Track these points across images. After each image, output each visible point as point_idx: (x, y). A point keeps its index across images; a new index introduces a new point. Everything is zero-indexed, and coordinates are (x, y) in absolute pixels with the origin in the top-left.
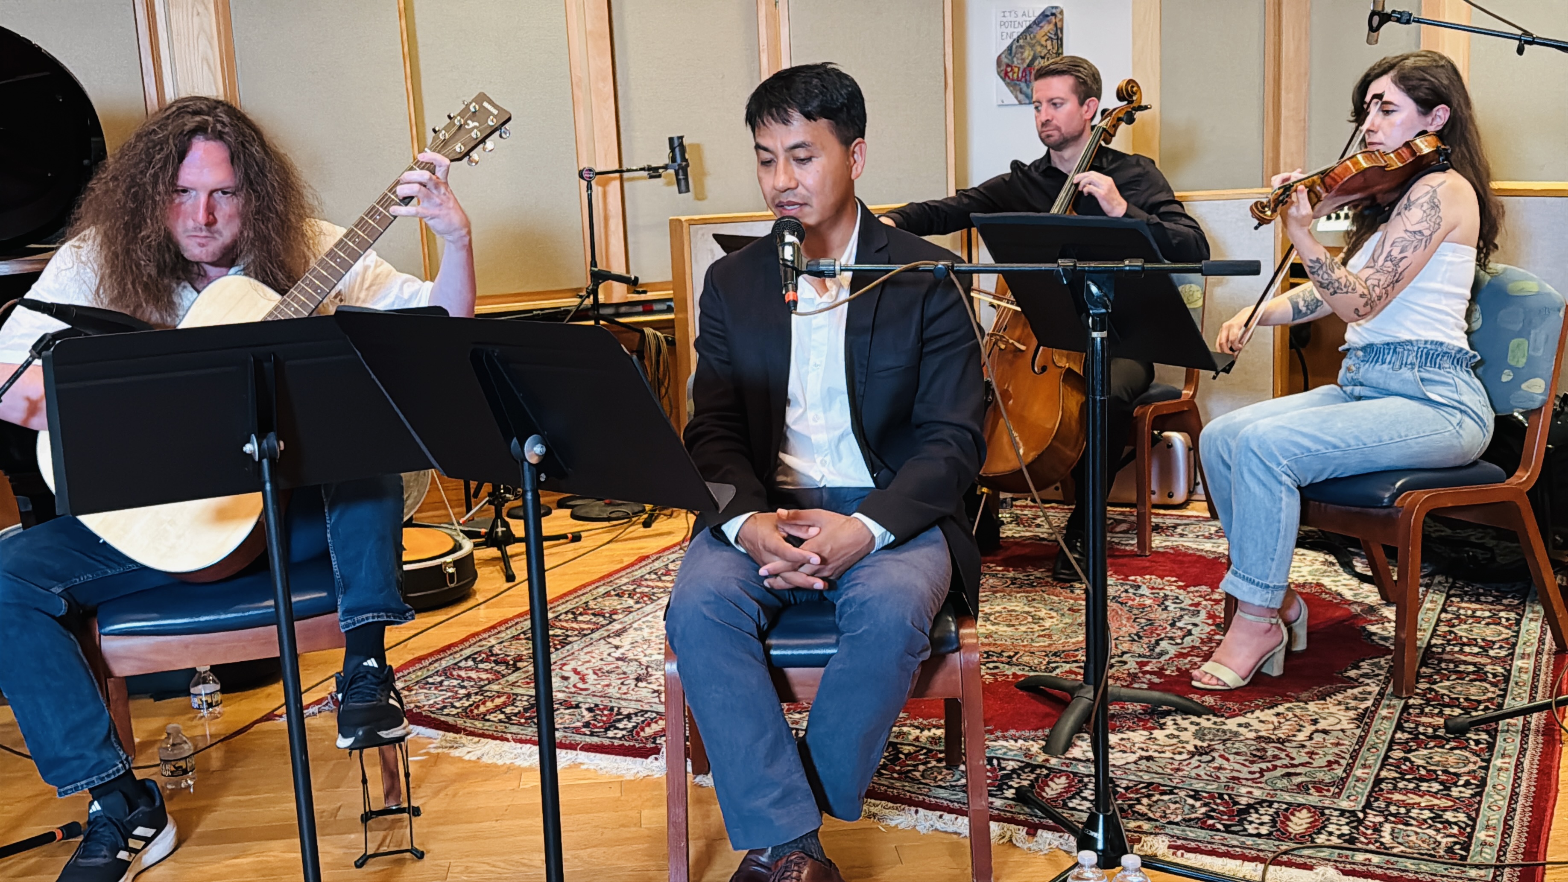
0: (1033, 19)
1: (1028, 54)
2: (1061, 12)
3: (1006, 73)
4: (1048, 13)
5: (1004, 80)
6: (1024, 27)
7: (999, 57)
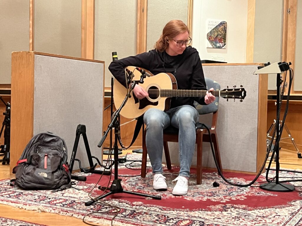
0: (218, 24)
1: (216, 34)
2: (226, 23)
3: (209, 39)
4: (222, 23)
5: (209, 40)
6: (215, 26)
7: (208, 34)
